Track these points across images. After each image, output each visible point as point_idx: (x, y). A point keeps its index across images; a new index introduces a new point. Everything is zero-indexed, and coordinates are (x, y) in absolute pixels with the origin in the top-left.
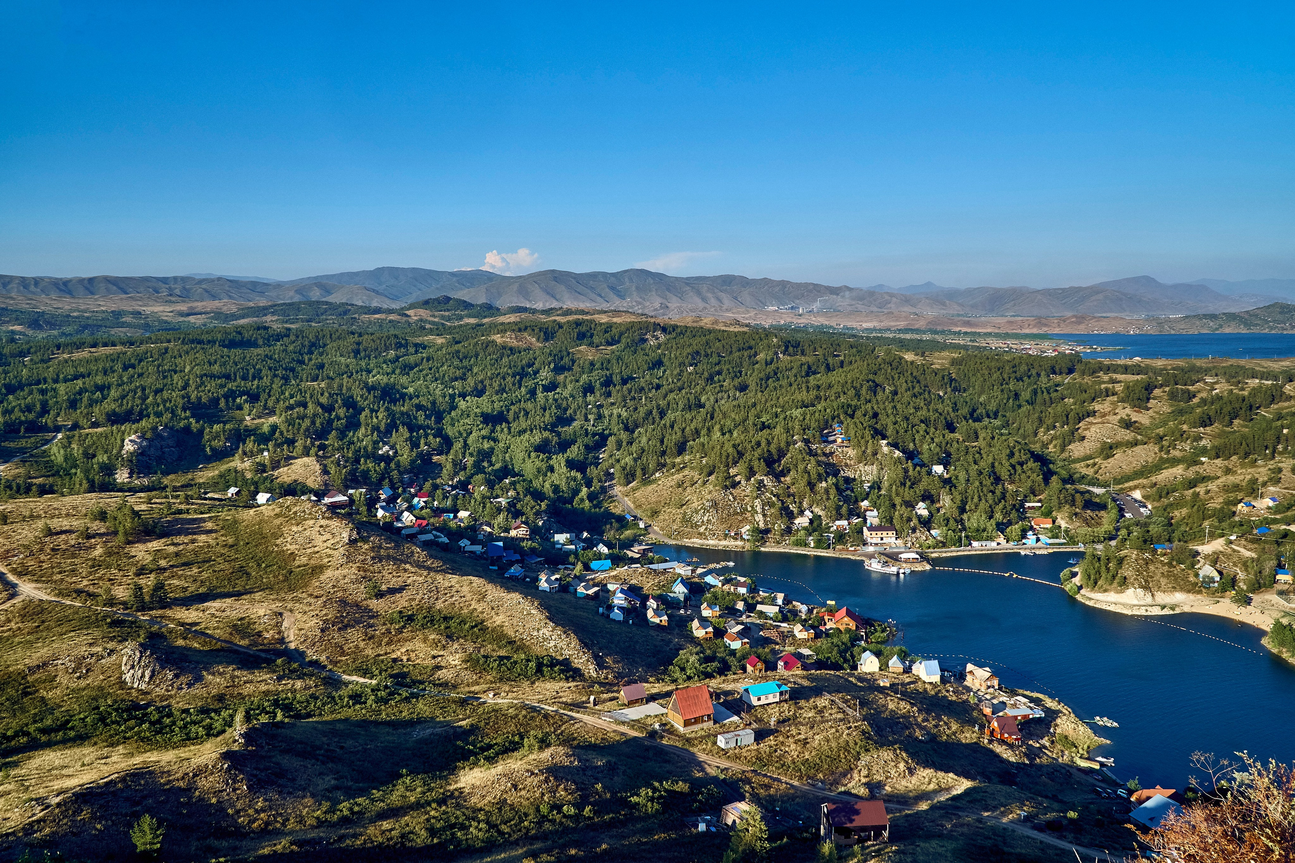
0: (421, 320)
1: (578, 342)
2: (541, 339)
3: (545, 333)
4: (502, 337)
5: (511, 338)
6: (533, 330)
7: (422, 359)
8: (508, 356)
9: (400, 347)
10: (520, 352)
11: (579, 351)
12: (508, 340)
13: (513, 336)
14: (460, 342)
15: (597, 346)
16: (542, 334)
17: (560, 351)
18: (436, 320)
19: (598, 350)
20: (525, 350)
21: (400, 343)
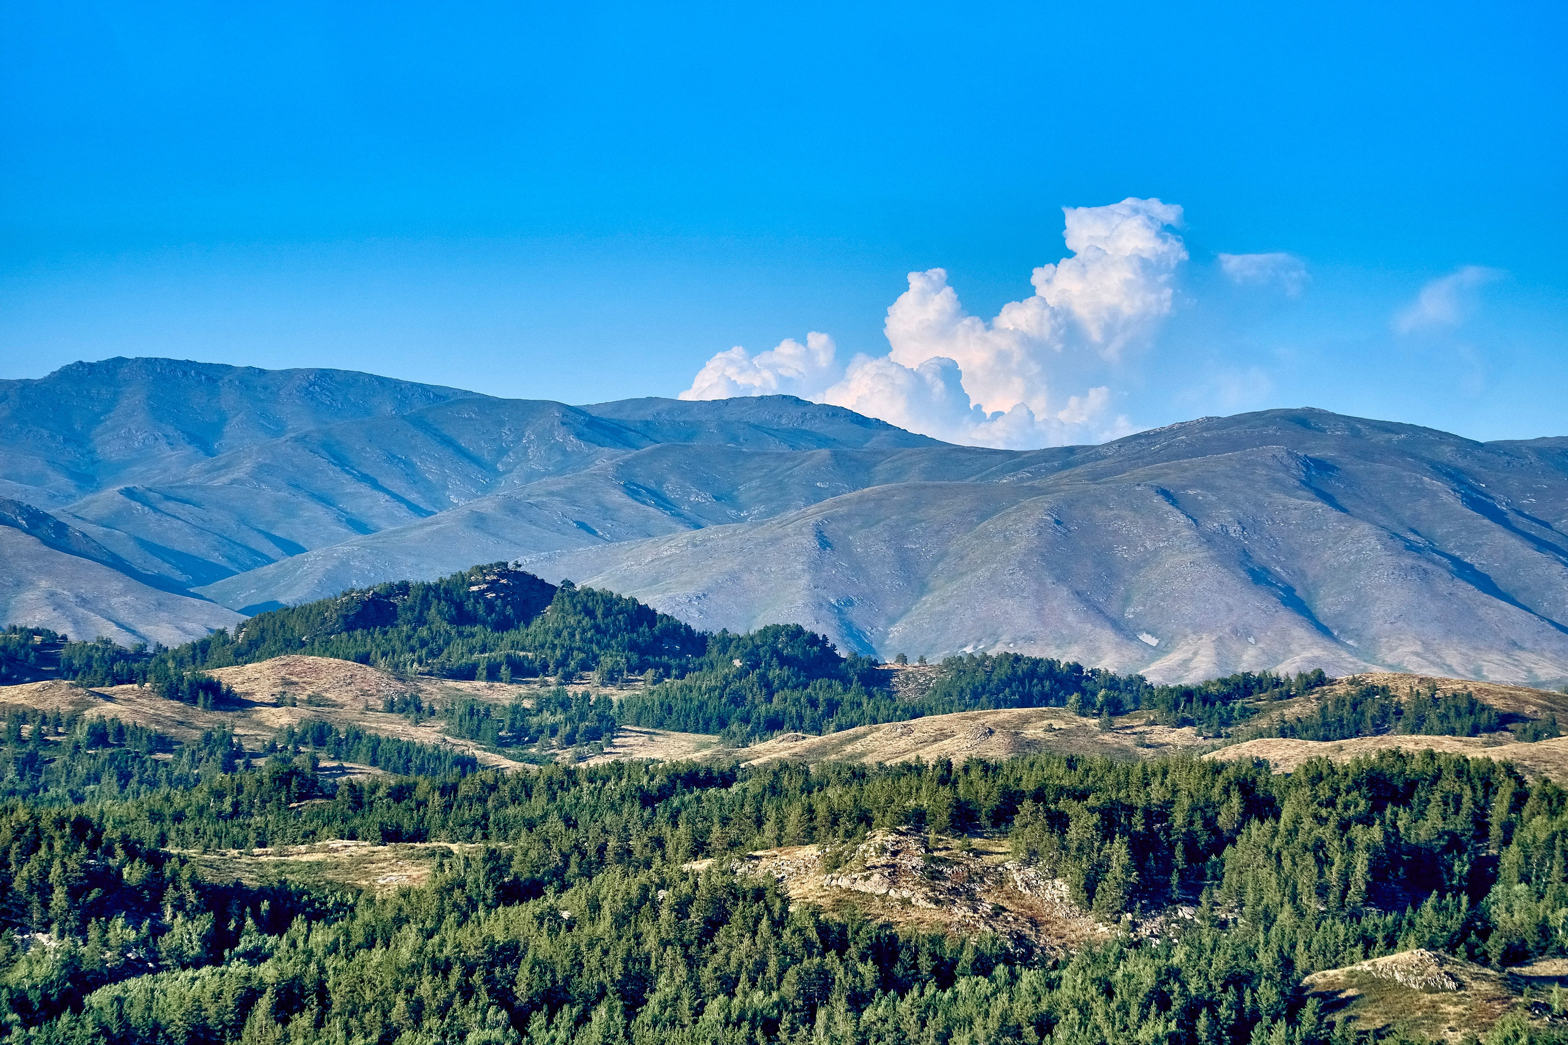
0: (320, 734)
1: (1373, 919)
2: (1110, 890)
3: (1140, 847)
4: (834, 864)
5: (894, 873)
6: (1058, 822)
7: (248, 999)
8: (858, 1001)
9: (103, 910)
10: (945, 975)
11: (1377, 985)
12: (876, 885)
13: (913, 859)
14: (529, 890)
15: (1516, 954)
16: (1118, 851)
17: (1239, 980)
18: (427, 735)
19: (1516, 984)
20: (983, 966)
21: (110, 879)
